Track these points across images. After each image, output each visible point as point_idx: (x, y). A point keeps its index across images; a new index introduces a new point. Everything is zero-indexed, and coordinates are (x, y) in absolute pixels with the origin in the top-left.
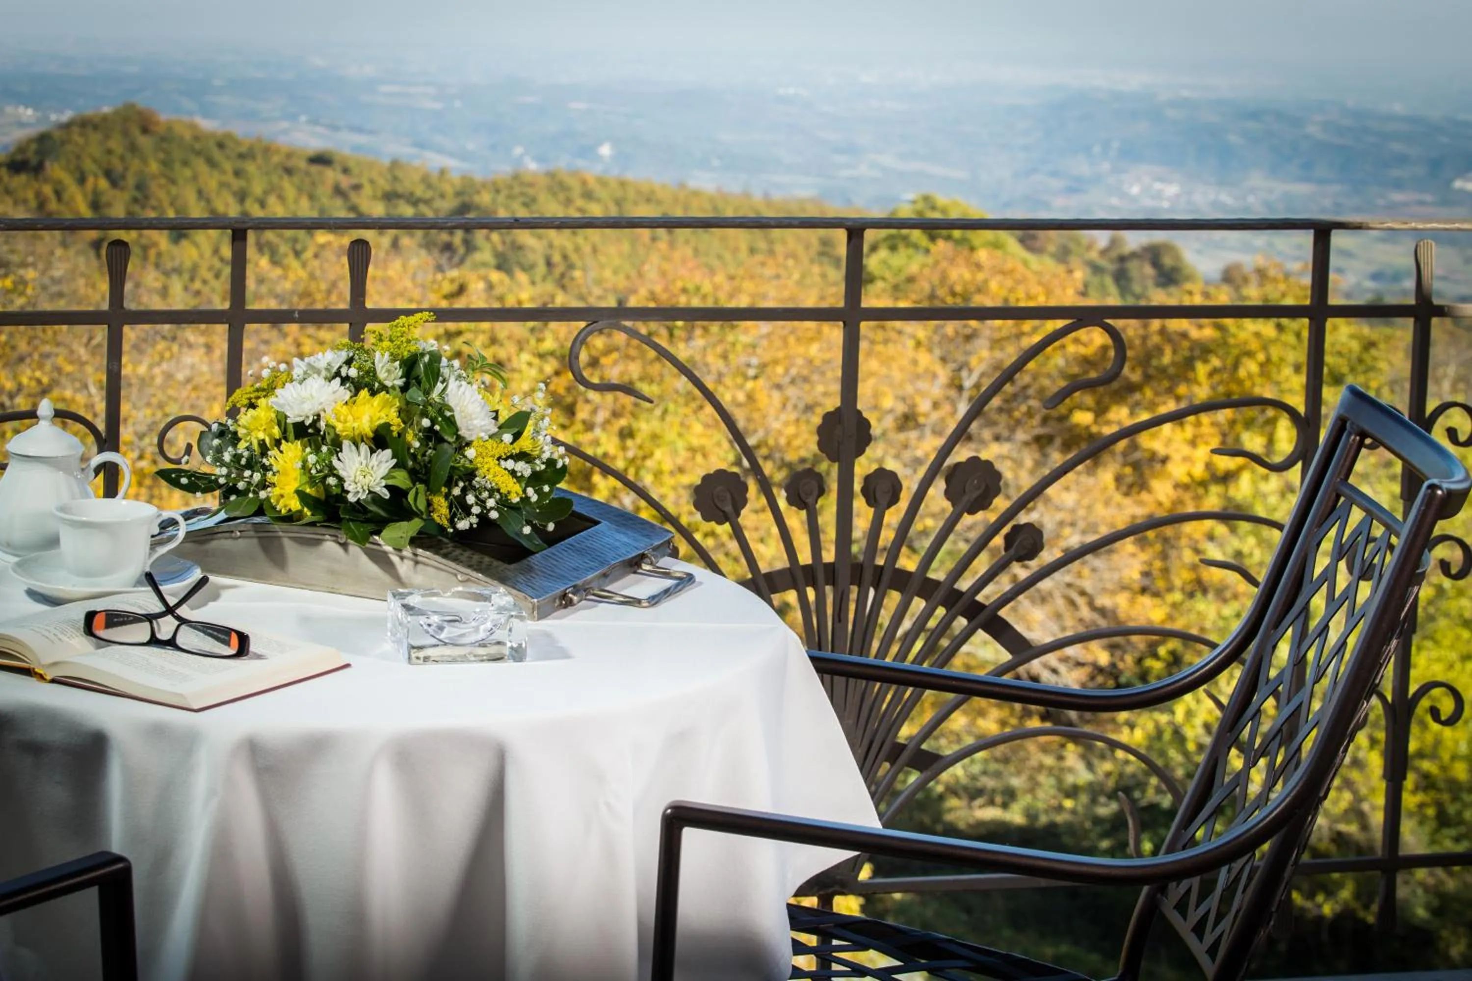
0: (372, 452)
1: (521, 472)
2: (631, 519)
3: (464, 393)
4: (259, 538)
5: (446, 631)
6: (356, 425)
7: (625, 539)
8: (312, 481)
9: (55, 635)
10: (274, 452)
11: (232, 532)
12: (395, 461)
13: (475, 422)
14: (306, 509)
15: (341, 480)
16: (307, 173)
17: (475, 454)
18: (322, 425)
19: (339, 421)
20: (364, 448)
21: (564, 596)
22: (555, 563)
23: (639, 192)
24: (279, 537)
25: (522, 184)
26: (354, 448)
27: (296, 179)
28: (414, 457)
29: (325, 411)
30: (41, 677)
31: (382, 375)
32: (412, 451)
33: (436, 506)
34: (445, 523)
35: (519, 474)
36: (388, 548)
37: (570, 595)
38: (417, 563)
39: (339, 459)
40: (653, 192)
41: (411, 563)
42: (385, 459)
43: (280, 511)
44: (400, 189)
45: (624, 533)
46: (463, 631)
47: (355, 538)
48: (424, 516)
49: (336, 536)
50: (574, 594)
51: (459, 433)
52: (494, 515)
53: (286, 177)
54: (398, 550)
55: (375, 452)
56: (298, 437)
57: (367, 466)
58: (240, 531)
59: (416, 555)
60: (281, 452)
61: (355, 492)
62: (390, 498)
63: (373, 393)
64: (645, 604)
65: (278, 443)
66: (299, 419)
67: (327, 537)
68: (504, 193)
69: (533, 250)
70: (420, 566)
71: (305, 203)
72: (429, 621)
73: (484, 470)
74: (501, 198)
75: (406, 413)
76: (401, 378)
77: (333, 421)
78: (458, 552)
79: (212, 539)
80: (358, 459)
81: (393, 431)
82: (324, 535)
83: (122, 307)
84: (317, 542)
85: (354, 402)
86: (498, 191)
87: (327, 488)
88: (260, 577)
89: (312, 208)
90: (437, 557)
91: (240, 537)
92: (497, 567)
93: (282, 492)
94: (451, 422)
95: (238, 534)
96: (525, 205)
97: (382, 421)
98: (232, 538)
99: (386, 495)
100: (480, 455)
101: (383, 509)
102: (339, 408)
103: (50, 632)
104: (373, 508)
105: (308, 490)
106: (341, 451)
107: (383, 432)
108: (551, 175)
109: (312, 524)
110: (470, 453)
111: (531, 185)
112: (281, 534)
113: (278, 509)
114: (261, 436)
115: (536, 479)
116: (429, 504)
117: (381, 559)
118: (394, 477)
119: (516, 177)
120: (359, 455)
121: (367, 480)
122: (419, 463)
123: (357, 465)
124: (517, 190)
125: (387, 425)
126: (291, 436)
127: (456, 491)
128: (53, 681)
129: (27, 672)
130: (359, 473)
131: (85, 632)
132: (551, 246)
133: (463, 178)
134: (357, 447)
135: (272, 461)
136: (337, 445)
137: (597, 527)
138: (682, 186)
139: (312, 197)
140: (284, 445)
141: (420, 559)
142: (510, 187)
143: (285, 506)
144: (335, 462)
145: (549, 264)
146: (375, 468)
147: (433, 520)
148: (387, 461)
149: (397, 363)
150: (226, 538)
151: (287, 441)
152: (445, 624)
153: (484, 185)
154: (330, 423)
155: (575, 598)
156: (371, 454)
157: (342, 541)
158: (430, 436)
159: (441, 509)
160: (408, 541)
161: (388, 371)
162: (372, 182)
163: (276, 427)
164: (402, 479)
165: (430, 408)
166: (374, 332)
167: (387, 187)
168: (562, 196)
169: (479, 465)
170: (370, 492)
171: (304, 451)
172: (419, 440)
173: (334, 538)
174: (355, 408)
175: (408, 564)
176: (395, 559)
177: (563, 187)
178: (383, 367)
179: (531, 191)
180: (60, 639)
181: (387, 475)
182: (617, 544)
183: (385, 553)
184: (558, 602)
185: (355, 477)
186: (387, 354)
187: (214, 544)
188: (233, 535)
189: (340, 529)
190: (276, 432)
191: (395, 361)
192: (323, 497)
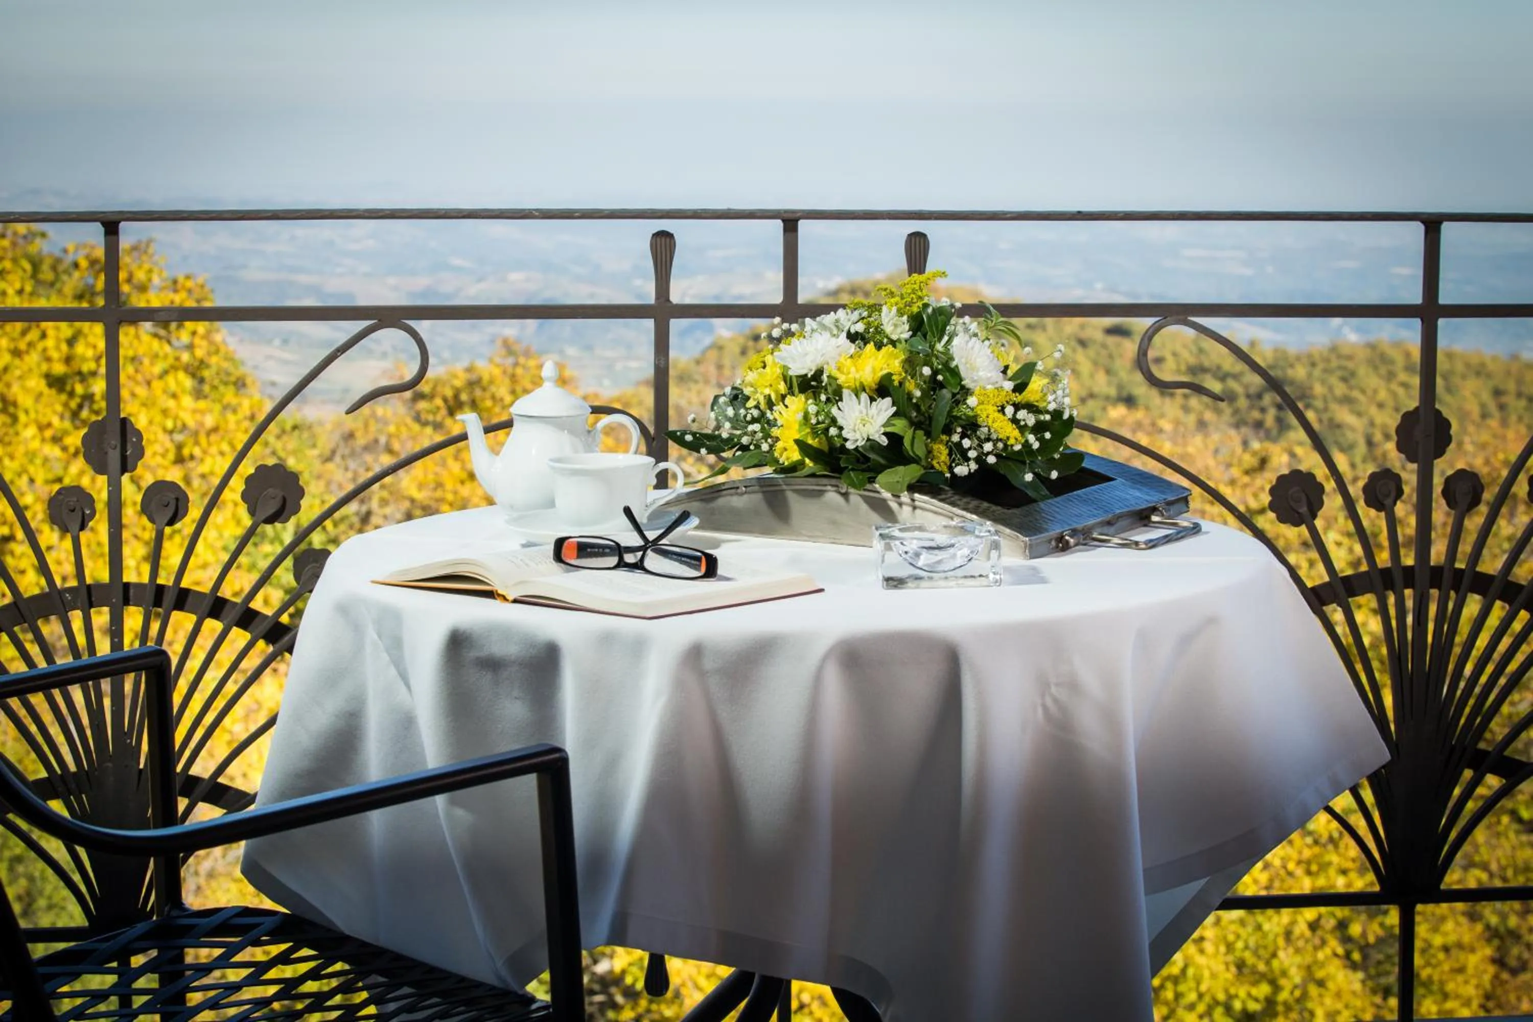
0: (872, 400)
1: (1024, 420)
2: (1148, 478)
3: (972, 348)
4: (763, 492)
5: (922, 557)
6: (857, 376)
7: (1138, 494)
8: (814, 433)
9: (521, 560)
10: (779, 407)
11: (738, 488)
12: (895, 408)
13: (981, 373)
14: (807, 461)
15: (841, 428)
16: (1104, 346)
17: (976, 403)
18: (825, 378)
19: (842, 373)
20: (864, 397)
21: (1060, 539)
22: (1057, 510)
23: (1468, 365)
24: (783, 491)
25: (1339, 357)
26: (854, 397)
27: (1091, 352)
28: (917, 407)
29: (828, 364)
30: (504, 598)
31: (888, 329)
32: (914, 401)
33: (935, 453)
34: (945, 469)
35: (1022, 423)
36: (886, 495)
37: (1067, 538)
38: (915, 508)
39: (839, 409)
40: (1483, 365)
41: (910, 509)
42: (885, 407)
43: (783, 464)
44: (1206, 364)
45: (1138, 489)
46: (940, 558)
47: (854, 486)
48: (924, 463)
49: (837, 486)
50: (1071, 537)
51: (963, 383)
52: (991, 460)
53: (1080, 350)
54: (897, 496)
55: (875, 400)
56: (803, 390)
57: (867, 415)
58: (745, 487)
59: (913, 500)
60: (786, 407)
61: (855, 437)
62: (888, 444)
63: (879, 346)
64: (1143, 546)
65: (783, 397)
66: (803, 372)
67: (829, 488)
68: (1321, 366)
69: (1353, 429)
70: (918, 511)
71: (1101, 377)
72: (906, 549)
73: (984, 416)
74: (1317, 372)
75: (911, 364)
76: (909, 331)
77: (835, 373)
78: (956, 497)
79: (720, 496)
80: (857, 407)
81: (894, 380)
82: (826, 485)
83: (668, 300)
84: (821, 493)
85: (859, 357)
86: (1313, 365)
87: (829, 439)
88: (766, 531)
89: (1109, 384)
90: (934, 501)
91: (746, 492)
92: (994, 511)
93: (785, 445)
94: (955, 373)
95: (744, 489)
96: (1344, 380)
97: (885, 372)
98: (737, 494)
99: (884, 441)
100: (981, 403)
101: (883, 457)
102: (842, 360)
103: (517, 558)
104: (872, 456)
105: (810, 441)
106: (841, 400)
107: (886, 383)
108: (1372, 347)
109: (813, 475)
110: (972, 401)
111: (1350, 358)
112: (784, 487)
113: (781, 462)
114: (767, 391)
115: (1039, 428)
116: (930, 452)
117: (881, 507)
118: (894, 425)
119: (1334, 349)
120: (859, 403)
121: (865, 429)
122: (923, 415)
123: (857, 414)
124: (1334, 363)
125: (889, 375)
126: (796, 390)
127: (956, 438)
128: (515, 601)
129: (490, 594)
130: (859, 421)
131: (554, 559)
132: (1372, 424)
133: (1276, 350)
134: (857, 395)
135: (776, 415)
136: (837, 396)
137: (1111, 483)
138: (1515, 357)
139: (1108, 372)
140: (789, 400)
141: (917, 503)
142: (1328, 360)
143: (788, 459)
144: (834, 411)
145: (1370, 443)
146: (875, 417)
147: (933, 467)
148: (886, 411)
149: (905, 318)
150: (732, 495)
151: (793, 395)
152: (924, 552)
153: (1298, 359)
154: (833, 374)
155: (1072, 541)
156: (871, 403)
157: (843, 491)
158: (934, 385)
159: (941, 453)
160: (905, 487)
161: (896, 326)
162: (1175, 354)
163: (782, 383)
164: (900, 426)
165: (934, 359)
166: (886, 290)
167: (1192, 360)
168: (1383, 370)
169: (979, 412)
170: (868, 440)
171: (806, 402)
172: (922, 390)
173: (834, 489)
174: (860, 361)
175: (907, 509)
176: (893, 505)
177: (1384, 359)
178: (889, 321)
179: (1350, 365)
180: (527, 565)
181: (885, 423)
182: (1128, 497)
183: (884, 501)
184: (1053, 543)
185: (855, 425)
186: (894, 309)
187: (721, 501)
188: (739, 491)
189: (840, 478)
190: (782, 388)
191: (902, 315)
192: (825, 448)
